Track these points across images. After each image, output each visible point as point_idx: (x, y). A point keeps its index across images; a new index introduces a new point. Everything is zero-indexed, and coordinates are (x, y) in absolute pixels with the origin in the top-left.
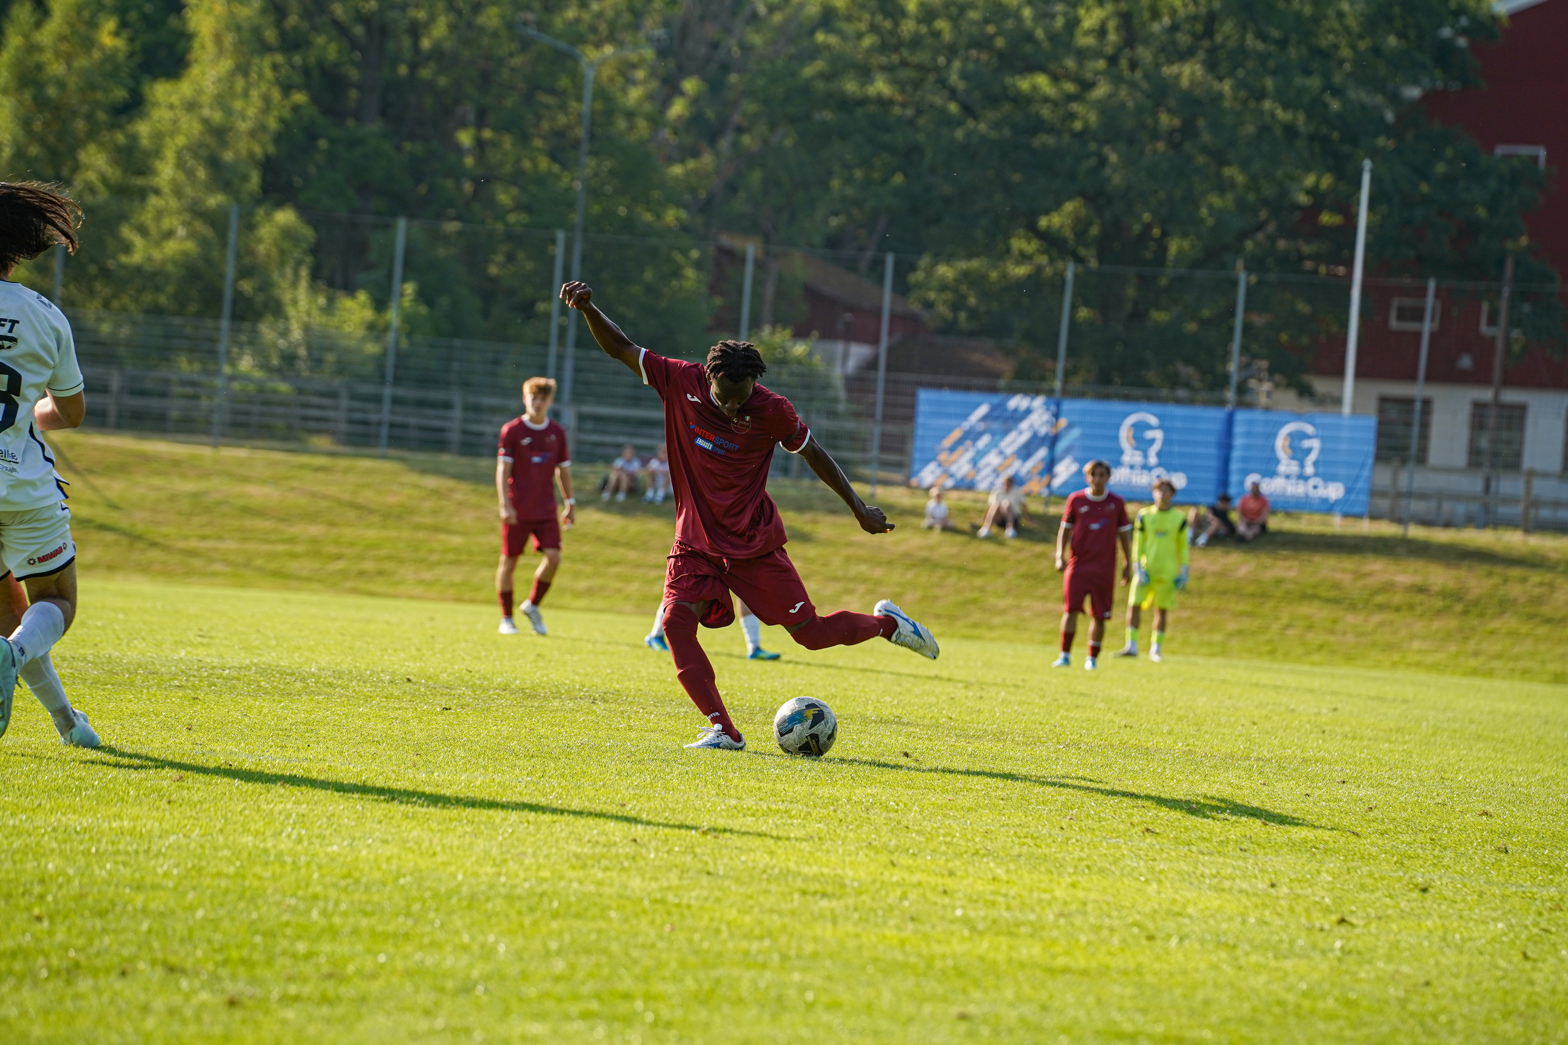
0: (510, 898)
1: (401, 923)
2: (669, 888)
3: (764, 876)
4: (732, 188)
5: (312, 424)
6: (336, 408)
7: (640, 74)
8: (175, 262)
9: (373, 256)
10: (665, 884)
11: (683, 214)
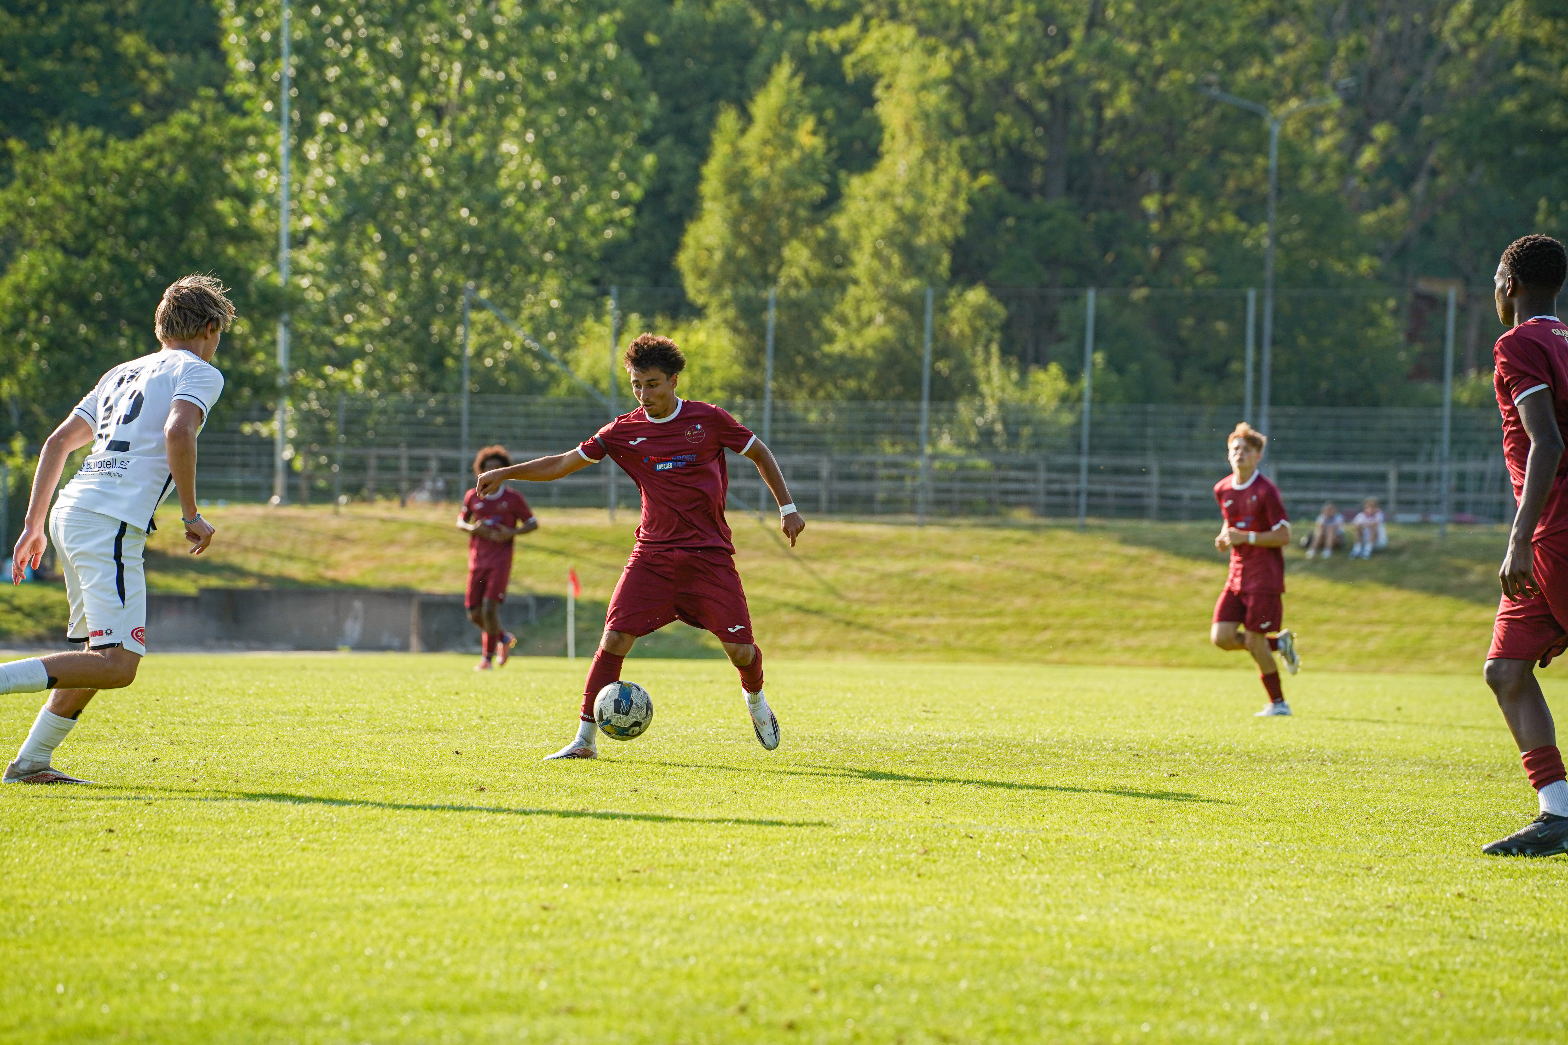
0: (1265, 965)
1: (1157, 993)
2: (1431, 953)
3: (1533, 940)
4: (1428, 231)
5: (1012, 498)
6: (1035, 481)
7: (1328, 124)
8: (874, 348)
9: (1063, 328)
10: (1426, 950)
11: (1377, 262)
